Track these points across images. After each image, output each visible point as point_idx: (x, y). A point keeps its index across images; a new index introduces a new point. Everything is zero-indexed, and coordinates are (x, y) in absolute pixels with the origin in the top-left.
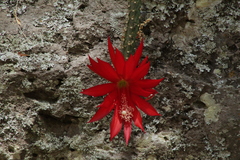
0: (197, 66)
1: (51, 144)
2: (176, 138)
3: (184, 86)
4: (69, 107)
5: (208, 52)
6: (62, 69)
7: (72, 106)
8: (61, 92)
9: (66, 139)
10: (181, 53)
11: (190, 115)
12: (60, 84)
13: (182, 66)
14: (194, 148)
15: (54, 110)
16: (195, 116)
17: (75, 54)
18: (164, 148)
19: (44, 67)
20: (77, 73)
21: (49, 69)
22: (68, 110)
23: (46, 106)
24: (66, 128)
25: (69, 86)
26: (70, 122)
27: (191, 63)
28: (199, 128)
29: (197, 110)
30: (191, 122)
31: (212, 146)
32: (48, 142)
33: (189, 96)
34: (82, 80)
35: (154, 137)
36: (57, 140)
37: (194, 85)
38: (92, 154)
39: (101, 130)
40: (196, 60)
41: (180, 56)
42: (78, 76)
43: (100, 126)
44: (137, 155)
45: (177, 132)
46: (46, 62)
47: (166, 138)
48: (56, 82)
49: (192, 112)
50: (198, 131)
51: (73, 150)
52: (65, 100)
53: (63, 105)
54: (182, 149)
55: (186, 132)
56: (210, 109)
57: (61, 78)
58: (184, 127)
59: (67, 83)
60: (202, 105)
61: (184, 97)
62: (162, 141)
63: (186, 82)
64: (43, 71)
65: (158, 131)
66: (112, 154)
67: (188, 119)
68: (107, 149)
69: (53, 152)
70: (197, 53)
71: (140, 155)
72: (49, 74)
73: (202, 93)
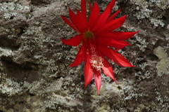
0: (152, 20)
1: (11, 89)
2: (129, 87)
3: (139, 39)
4: (29, 54)
5: (164, 8)
6: (24, 18)
7: (33, 54)
8: (23, 40)
9: (26, 84)
10: (138, 8)
11: (143, 66)
12: (22, 33)
13: (138, 21)
14: (145, 98)
15: (15, 56)
16: (147, 68)
17: (37, 5)
18: (117, 97)
19: (7, 16)
20: (38, 23)
21: (12, 18)
22: (28, 57)
23: (8, 52)
24: (26, 74)
25: (30, 35)
26: (31, 69)
27: (146, 18)
28: (150, 79)
29: (150, 63)
30: (143, 74)
31: (162, 97)
32: (9, 86)
33: (142, 48)
34: (43, 30)
35: (108, 86)
36: (18, 85)
37: (148, 39)
38: (50, 99)
39: (59, 77)
40: (152, 15)
41: (136, 11)
42: (39, 25)
43: (59, 74)
44: (91, 102)
45: (130, 82)
46: (10, 11)
47: (119, 88)
48: (18, 31)
49: (145, 64)
50: (150, 82)
51: (32, 95)
52: (26, 47)
53: (24, 52)
54: (134, 98)
55: (139, 83)
56: (162, 62)
57: (23, 27)
58: (137, 78)
59: (28, 32)
60: (155, 58)
61: (137, 49)
62: (116, 90)
63: (141, 36)
64: (6, 20)
65: (112, 81)
66: (68, 100)
67: (141, 70)
68: (64, 95)
69: (13, 96)
70: (153, 8)
71: (94, 102)
72: (12, 23)
73: (155, 46)
